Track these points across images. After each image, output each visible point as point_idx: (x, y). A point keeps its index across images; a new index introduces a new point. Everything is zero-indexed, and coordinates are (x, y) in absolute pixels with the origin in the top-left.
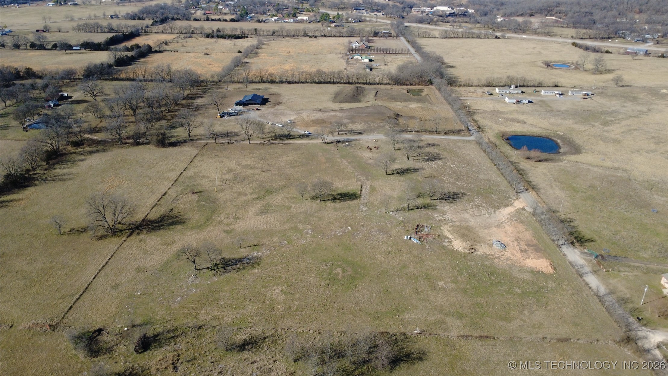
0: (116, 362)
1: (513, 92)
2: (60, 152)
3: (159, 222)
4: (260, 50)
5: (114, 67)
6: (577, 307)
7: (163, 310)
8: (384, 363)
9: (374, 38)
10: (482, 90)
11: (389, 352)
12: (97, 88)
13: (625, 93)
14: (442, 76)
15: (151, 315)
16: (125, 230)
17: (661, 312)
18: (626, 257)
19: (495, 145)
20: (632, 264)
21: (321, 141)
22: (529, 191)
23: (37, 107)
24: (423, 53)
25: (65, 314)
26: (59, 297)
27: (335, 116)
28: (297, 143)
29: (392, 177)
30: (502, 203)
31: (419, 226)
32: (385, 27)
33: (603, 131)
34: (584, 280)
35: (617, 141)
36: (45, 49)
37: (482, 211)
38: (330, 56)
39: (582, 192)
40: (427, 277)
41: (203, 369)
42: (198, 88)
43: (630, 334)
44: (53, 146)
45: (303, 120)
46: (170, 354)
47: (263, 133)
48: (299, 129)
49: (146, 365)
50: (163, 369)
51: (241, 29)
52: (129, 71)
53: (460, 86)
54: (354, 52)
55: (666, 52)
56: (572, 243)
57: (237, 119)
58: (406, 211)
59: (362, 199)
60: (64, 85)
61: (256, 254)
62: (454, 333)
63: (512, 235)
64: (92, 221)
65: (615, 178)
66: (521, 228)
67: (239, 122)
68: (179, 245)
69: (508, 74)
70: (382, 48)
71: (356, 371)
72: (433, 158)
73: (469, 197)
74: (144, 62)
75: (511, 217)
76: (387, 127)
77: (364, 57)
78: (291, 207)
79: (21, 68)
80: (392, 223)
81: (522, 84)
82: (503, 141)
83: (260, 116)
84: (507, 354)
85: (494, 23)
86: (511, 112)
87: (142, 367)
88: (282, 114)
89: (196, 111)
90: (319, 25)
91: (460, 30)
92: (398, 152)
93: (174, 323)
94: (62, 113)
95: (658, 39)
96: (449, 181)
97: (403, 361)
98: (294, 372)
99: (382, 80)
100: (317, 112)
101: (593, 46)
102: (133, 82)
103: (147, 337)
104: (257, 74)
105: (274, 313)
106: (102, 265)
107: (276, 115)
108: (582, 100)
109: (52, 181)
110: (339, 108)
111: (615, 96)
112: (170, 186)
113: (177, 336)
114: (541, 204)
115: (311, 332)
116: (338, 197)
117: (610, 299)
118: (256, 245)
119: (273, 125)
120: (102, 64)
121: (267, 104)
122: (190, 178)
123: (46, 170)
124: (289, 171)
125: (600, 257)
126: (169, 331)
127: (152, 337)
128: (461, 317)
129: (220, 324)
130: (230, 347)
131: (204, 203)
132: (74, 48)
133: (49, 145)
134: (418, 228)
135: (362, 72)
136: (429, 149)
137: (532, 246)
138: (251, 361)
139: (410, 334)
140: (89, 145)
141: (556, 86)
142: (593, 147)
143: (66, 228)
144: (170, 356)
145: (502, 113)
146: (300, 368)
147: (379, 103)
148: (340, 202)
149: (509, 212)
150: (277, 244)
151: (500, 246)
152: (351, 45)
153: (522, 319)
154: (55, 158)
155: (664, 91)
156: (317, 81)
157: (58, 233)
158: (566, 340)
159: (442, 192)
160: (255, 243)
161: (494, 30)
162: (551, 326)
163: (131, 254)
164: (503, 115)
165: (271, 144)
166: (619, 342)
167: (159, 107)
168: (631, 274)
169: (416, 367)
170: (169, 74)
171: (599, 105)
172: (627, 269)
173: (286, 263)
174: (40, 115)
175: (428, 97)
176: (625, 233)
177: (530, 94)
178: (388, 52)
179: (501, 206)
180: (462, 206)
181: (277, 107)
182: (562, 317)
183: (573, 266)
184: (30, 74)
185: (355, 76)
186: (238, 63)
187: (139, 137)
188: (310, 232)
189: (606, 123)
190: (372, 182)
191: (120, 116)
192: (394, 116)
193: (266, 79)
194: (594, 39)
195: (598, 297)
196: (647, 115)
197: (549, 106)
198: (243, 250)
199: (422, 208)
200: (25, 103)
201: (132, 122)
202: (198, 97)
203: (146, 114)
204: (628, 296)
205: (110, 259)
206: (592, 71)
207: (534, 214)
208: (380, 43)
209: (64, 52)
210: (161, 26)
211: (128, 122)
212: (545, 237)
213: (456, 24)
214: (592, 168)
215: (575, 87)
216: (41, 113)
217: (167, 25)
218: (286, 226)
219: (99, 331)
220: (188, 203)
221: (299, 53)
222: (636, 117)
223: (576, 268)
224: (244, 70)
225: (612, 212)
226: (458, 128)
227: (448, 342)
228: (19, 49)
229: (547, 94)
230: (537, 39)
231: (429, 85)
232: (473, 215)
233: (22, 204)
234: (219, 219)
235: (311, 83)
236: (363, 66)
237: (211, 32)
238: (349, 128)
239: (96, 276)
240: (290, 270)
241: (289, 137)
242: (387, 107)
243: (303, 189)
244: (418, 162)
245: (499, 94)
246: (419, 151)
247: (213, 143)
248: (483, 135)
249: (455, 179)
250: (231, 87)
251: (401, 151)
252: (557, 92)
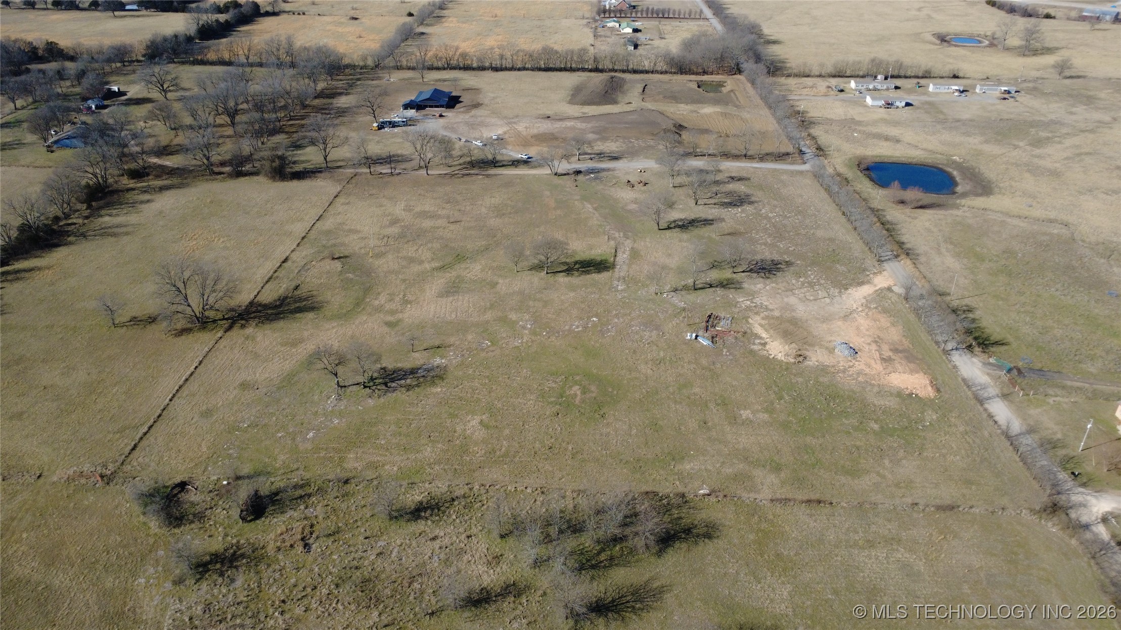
0: (210, 536)
1: (879, 87)
2: (108, 187)
3: (276, 307)
4: (444, 11)
5: (197, 41)
6: (972, 453)
7: (286, 453)
8: (648, 542)
10: (827, 84)
11: (656, 524)
12: (169, 77)
13: (1074, 90)
14: (758, 58)
15: (267, 460)
16: (220, 320)
17: (1111, 464)
18: (1059, 372)
19: (846, 179)
20: (1069, 383)
21: (549, 172)
22: (899, 259)
23: (68, 110)
24: (726, 17)
25: (126, 457)
26: (116, 430)
27: (573, 128)
28: (507, 175)
29: (668, 232)
30: (853, 280)
31: (712, 317)
33: (1032, 156)
34: (986, 410)
35: (1055, 174)
36: (78, 8)
37: (819, 292)
38: (566, 23)
39: (990, 261)
40: (724, 403)
41: (352, 549)
42: (340, 77)
43: (1058, 499)
44: (96, 177)
45: (518, 134)
46: (298, 523)
47: (451, 156)
48: (511, 150)
49: (260, 541)
50: (287, 548)
52: (221, 47)
53: (789, 76)
54: (607, 15)
56: (970, 347)
57: (406, 132)
58: (691, 292)
59: (616, 270)
60: (112, 73)
61: (438, 361)
62: (765, 495)
63: (867, 333)
64: (166, 305)
65: (1048, 238)
66: (884, 321)
67: (410, 138)
68: (310, 347)
69: (872, 56)
70: (655, 9)
71: (603, 555)
72: (739, 201)
73: (797, 268)
74: (247, 32)
75: (867, 304)
76: (661, 147)
77: (624, 24)
78: (497, 283)
79: (39, 42)
80: (667, 312)
81: (896, 73)
82: (859, 173)
83: (445, 128)
84: (851, 529)
86: (875, 123)
87: (253, 544)
88: (482, 124)
89: (337, 118)
92: (680, 191)
93: (303, 473)
94: (111, 121)
96: (764, 241)
97: (679, 538)
98: (501, 555)
99: (655, 65)
100: (543, 120)
101: (1023, 6)
102: (230, 68)
103: (261, 496)
104: (440, 54)
105: (468, 459)
106: (184, 378)
107: (472, 126)
108: (998, 102)
109: (97, 237)
110: (581, 115)
111: (1057, 94)
112: (295, 246)
113: (310, 495)
114: (920, 281)
115: (529, 490)
116: (577, 266)
117: (1028, 441)
118: (438, 347)
119: (467, 144)
120: (176, 36)
121: (458, 106)
122: (328, 232)
123: (87, 218)
124: (494, 222)
125: (1015, 372)
126: (296, 487)
127: (269, 496)
128: (777, 468)
129: (379, 476)
130: (395, 514)
131: (351, 276)
132: (128, 7)
133: (91, 176)
134: (711, 320)
135: (620, 50)
136: (731, 187)
137: (901, 352)
138: (431, 536)
139: (692, 496)
140: (158, 177)
141: (955, 77)
142: (1013, 183)
143: (123, 316)
144: (298, 526)
145: (859, 123)
146: (511, 549)
147: (649, 105)
148: (579, 276)
149: (865, 294)
150: (474, 346)
151: (846, 352)
152: (603, 3)
153: (878, 474)
154: (101, 199)
156: (543, 66)
157: (111, 324)
158: (951, 508)
159: (753, 260)
160: (437, 344)
162: (927, 485)
163: (232, 360)
164: (861, 128)
165: (464, 175)
166: (1039, 512)
167: (275, 110)
168: (1066, 400)
169: (700, 548)
170: (290, 54)
171: (1028, 110)
172: (1059, 392)
173: (488, 377)
174: (74, 123)
175: (732, 94)
176: (1061, 331)
177: (910, 91)
178: (666, 16)
179: (851, 285)
180: (784, 284)
181: (474, 112)
182: (946, 470)
183: (968, 387)
184: (53, 52)
185: (609, 58)
186: (408, 35)
187: (242, 163)
188: (529, 326)
189: (1038, 143)
190: (635, 241)
191: (207, 126)
192: (674, 129)
193: (455, 62)
195: (1008, 437)
196: (1111, 128)
197: (942, 112)
198: (417, 355)
199: (717, 286)
200: (47, 104)
201: (229, 137)
202: (341, 94)
203: (252, 123)
204: (1059, 436)
205: (196, 367)
206: (1019, 50)
207: (906, 299)
209: (110, 14)
211: (222, 137)
212: (924, 337)
215: (988, 78)
216: (75, 120)
218: (488, 316)
219: (182, 486)
220: (325, 276)
221: (512, 17)
222: (1092, 131)
223: (974, 389)
224: (418, 47)
225: (1039, 296)
226: (783, 150)
227: (754, 509)
228: (34, 8)
229: (938, 91)
231: (735, 74)
232: (804, 299)
233: (48, 275)
234: (377, 303)
235: (533, 69)
236: (623, 40)
238: (596, 148)
239: (174, 395)
240: (494, 388)
241: (494, 163)
242: (662, 113)
243: (517, 253)
244: (712, 208)
245: (856, 90)
246: (715, 189)
247: (366, 173)
248: (826, 161)
249: (775, 237)
250: (396, 77)
251: (684, 189)
252: (957, 88)
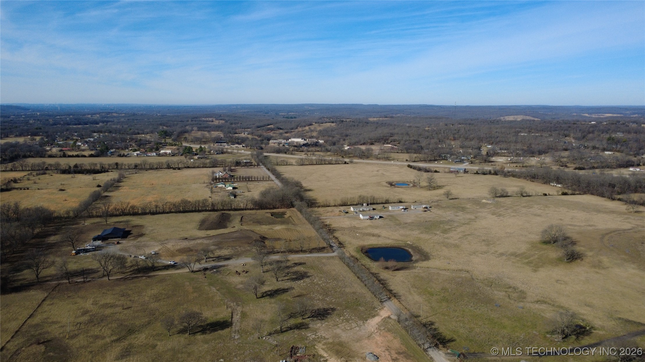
1: (365, 209)
4: (121, 183)
9: (237, 167)
10: (339, 210)
13: (455, 205)
14: (302, 199)
18: (483, 353)
19: (356, 258)
20: (489, 358)
21: (188, 270)
22: (391, 299)
24: (283, 179)
27: (202, 244)
28: (162, 275)
29: (263, 300)
30: (369, 314)
31: (294, 348)
32: (245, 157)
33: (444, 238)
35: (456, 246)
37: (352, 324)
38: (194, 186)
39: (436, 295)
42: (51, 225)
45: (168, 250)
47: (125, 267)
48: (163, 260)
51: (101, 164)
53: (319, 207)
54: (218, 181)
55: (479, 170)
56: (436, 346)
57: (95, 255)
58: (279, 334)
59: (233, 326)
63: (382, 345)
65: (461, 279)
66: (390, 337)
67: (97, 258)
69: (359, 194)
70: (244, 176)
72: (301, 276)
73: (338, 312)
75: (379, 328)
76: (254, 250)
77: (227, 185)
78: (157, 345)
80: (266, 349)
81: (372, 202)
82: (363, 255)
83: (121, 250)
85: (342, 151)
86: (366, 228)
88: (145, 246)
89: (47, 250)
90: (183, 158)
91: (314, 158)
92: (267, 274)
95: (471, 160)
96: (318, 298)
99: (247, 205)
100: (183, 241)
101: (424, 167)
104: (118, 207)
107: (138, 247)
108: (423, 213)
110: (206, 236)
111: (449, 207)
112: (9, 338)
114: (404, 311)
116: (208, 327)
119: (135, 258)
121: (129, 236)
122: (37, 325)
124: (153, 305)
125: (462, 356)
131: (51, 354)
134: (293, 350)
135: (226, 199)
136: (296, 269)
137: (402, 353)
141: (401, 202)
142: (438, 253)
145: (358, 228)
147: (245, 227)
148: (210, 333)
149: (377, 322)
151: (373, 359)
152: (215, 175)
155: (484, 201)
156: (182, 210)
159: (313, 310)
161: (343, 157)
164: (360, 231)
165: (133, 278)
167: (2, 248)
170: (16, 213)
171: (437, 215)
175: (290, 218)
176: (479, 329)
177: (380, 210)
178: (250, 180)
179: (369, 318)
180: (333, 322)
181: (139, 239)
185: (220, 203)
186: (97, 197)
189: (445, 231)
190: (243, 307)
192: (260, 239)
193: (128, 211)
194: (424, 162)
196: (476, 222)
197: (398, 220)
199: (294, 329)
202: (50, 235)
206: (427, 187)
207: (399, 322)
208: (242, 172)
210: (10, 164)
212: (412, 342)
213: (309, 153)
214: (440, 272)
217: (17, 164)
220: (31, 357)
221: (162, 184)
222: (468, 224)
224: (104, 204)
225: (464, 311)
226: (321, 246)
229: (394, 209)
230: (379, 163)
231: (291, 208)
232: (345, 329)
235: (176, 212)
236: (227, 193)
237: (67, 168)
238: (216, 254)
241: (154, 268)
242: (253, 231)
243: (169, 324)
244: (287, 282)
245: (354, 212)
246: (287, 271)
247: (66, 283)
248: (345, 250)
249: (324, 295)
250: (88, 222)
251: (270, 272)
252: (402, 207)
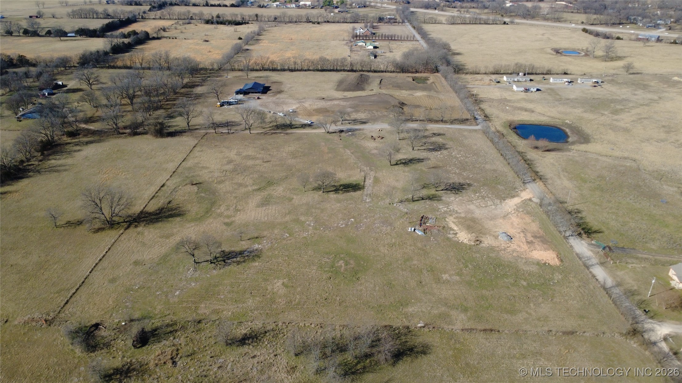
0: (114, 358)
1: (521, 80)
2: (55, 142)
3: (157, 214)
4: (261, 37)
5: (111, 54)
6: (583, 299)
7: (162, 304)
8: (387, 357)
9: (379, 24)
10: (490, 78)
11: (392, 345)
12: (93, 76)
13: (636, 81)
14: (448, 63)
15: (150, 309)
16: (122, 222)
17: (668, 304)
18: (634, 249)
20: (640, 255)
21: (324, 131)
22: (536, 181)
23: (31, 96)
24: (429, 39)
25: (61, 308)
26: (55, 291)
27: (338, 105)
28: (299, 133)
29: (396, 167)
30: (509, 194)
31: (424, 217)
32: (390, 12)
33: (613, 120)
34: (591, 272)
35: (626, 130)
36: (38, 35)
37: (488, 202)
38: (333, 43)
39: (590, 182)
40: (432, 270)
41: (202, 364)
42: (198, 76)
43: (636, 327)
44: (47, 136)
45: (305, 109)
46: (169, 349)
47: (264, 122)
48: (301, 118)
49: (145, 360)
50: (162, 364)
51: (242, 15)
52: (125, 58)
53: (467, 73)
54: (358, 39)
55: (678, 38)
56: (580, 234)
57: (237, 108)
58: (411, 202)
59: (365, 190)
60: (58, 74)
61: (256, 246)
62: (458, 326)
63: (518, 226)
64: (88, 213)
65: (624, 168)
66: (528, 219)
67: (240, 111)
68: (178, 238)
69: (516, 62)
70: (387, 35)
71: (359, 365)
72: (439, 148)
73: (474, 188)
74: (141, 49)
75: (517, 209)
76: (391, 116)
77: (368, 44)
78: (293, 198)
79: (14, 56)
80: (396, 215)
81: (530, 72)
82: (510, 130)
83: (261, 105)
84: (512, 347)
85: (503, 8)
86: (519, 101)
87: (140, 362)
88: (284, 103)
89: (195, 100)
90: (323, 11)
91: (468, 16)
92: (403, 142)
93: (173, 317)
94: (57, 103)
95: (670, 25)
96: (454, 172)
97: (406, 354)
98: (296, 367)
99: (387, 67)
100: (320, 100)
101: (604, 32)
102: (130, 71)
103: (146, 332)
104: (258, 62)
105: (275, 306)
106: (99, 259)
107: (277, 104)
108: (591, 88)
109: (47, 173)
110: (343, 97)
111: (625, 83)
112: (169, 177)
113: (176, 331)
114: (549, 195)
115: (313, 326)
116: (341, 188)
117: (617, 291)
118: (257, 238)
119: (274, 115)
120: (98, 52)
121: (269, 92)
122: (190, 168)
123: (41, 161)
124: (291, 162)
125: (607, 249)
126: (168, 326)
127: (151, 331)
128: (465, 310)
129: (220, 318)
130: (229, 342)
131: (203, 195)
132: (69, 35)
133: (44, 135)
134: (423, 220)
135: (366, 59)
136: (434, 139)
137: (538, 237)
138: (252, 355)
139: (413, 328)
140: (85, 136)
141: (565, 74)
142: (602, 136)
143: (62, 221)
144: (169, 351)
145: (509, 101)
146: (302, 363)
147: (384, 91)
148: (343, 193)
149: (516, 203)
150: (279, 237)
151: (506, 238)
152: (356, 32)
153: (527, 312)
154: (50, 149)
155: (676, 78)
156: (320, 68)
157: (54, 226)
158: (572, 333)
159: (448, 183)
160: (256, 235)
161: (502, 16)
162: (557, 319)
163: (129, 247)
164: (510, 104)
165: (272, 133)
166: (625, 335)
167: (157, 95)
168: (639, 266)
169: (419, 360)
170: (167, 62)
171: (609, 93)
172: (634, 261)
173: (287, 256)
174: (34, 104)
175: (433, 85)
176: (634, 224)
177: (539, 82)
178: (393, 39)
179: (507, 197)
180: (467, 197)
181: (278, 96)
182: (568, 310)
183: (580, 258)
184: (23, 61)
185: (359, 64)
186: (238, 50)
187: (137, 127)
188: (312, 224)
189: (616, 112)
190: (376, 172)
191: (116, 105)
192: (399, 105)
193: (267, 66)
194: (605, 25)
195: (605, 289)
196: (658, 103)
197: (558, 95)
198: (243, 243)
199: (426, 199)
200: (18, 92)
201: (129, 111)
202: (198, 86)
203: (143, 103)
204: (635, 288)
205: (107, 252)
206: (602, 58)
207: (541, 205)
208: (385, 29)
209: (58, 38)
210: (159, 12)
211: (125, 111)
212: (552, 228)
213: (463, 10)
214: (600, 158)
215: (585, 74)
216: (35, 102)
217: (165, 11)
218: (287, 218)
219: (97, 326)
220: (187, 195)
221: (301, 40)
222: (647, 105)
223: (583, 260)
224: (245, 58)
225: (620, 203)
226: (464, 117)
227: (452, 336)
228: (12, 35)
229: (555, 82)
230: (546, 25)
231: (435, 73)
232: (479, 206)
233: (16, 196)
234: (219, 211)
235: (314, 70)
236: (367, 53)
237: (210, 18)
238: (352, 117)
239: (93, 269)
240: (291, 263)
241: (291, 126)
242: (391, 96)
243: (305, 180)
244: (423, 152)
245: (507, 82)
246: (424, 140)
247: (213, 133)
248: (490, 124)
249: (461, 169)
250: (231, 75)
251: (406, 141)
252: (566, 80)
